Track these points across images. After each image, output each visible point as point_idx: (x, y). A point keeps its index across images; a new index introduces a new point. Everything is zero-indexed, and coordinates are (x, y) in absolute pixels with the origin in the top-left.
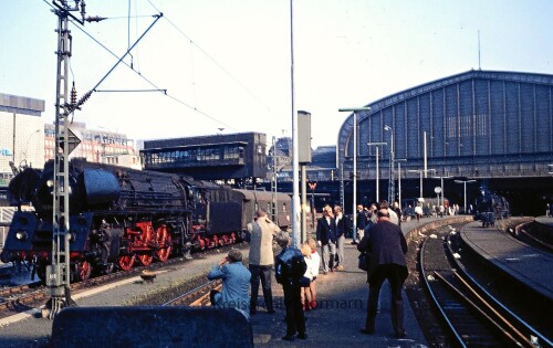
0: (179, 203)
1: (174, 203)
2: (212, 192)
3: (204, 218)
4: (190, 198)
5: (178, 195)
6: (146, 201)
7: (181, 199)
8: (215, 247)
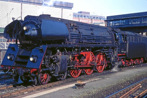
0: (110, 42)
1: (106, 42)
2: (131, 37)
3: (125, 50)
4: (117, 40)
5: (110, 37)
6: (88, 40)
7: (112, 40)
8: (131, 65)
